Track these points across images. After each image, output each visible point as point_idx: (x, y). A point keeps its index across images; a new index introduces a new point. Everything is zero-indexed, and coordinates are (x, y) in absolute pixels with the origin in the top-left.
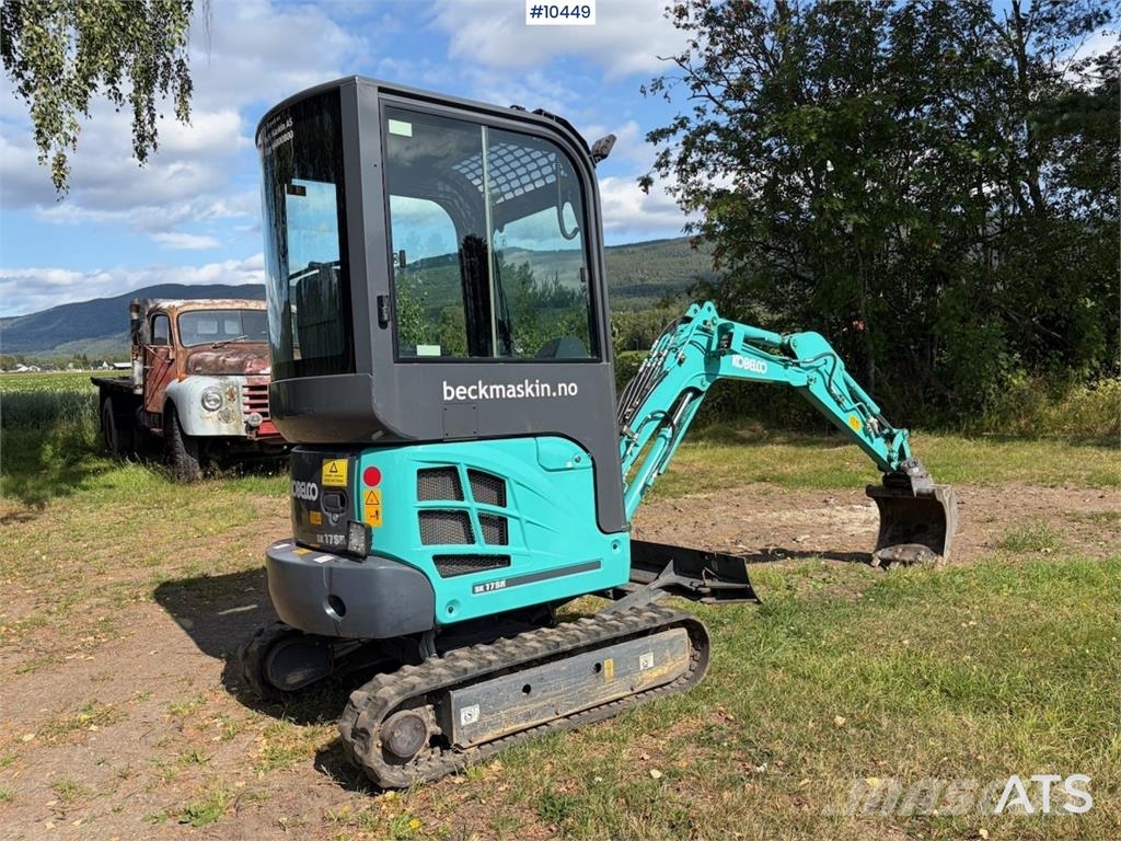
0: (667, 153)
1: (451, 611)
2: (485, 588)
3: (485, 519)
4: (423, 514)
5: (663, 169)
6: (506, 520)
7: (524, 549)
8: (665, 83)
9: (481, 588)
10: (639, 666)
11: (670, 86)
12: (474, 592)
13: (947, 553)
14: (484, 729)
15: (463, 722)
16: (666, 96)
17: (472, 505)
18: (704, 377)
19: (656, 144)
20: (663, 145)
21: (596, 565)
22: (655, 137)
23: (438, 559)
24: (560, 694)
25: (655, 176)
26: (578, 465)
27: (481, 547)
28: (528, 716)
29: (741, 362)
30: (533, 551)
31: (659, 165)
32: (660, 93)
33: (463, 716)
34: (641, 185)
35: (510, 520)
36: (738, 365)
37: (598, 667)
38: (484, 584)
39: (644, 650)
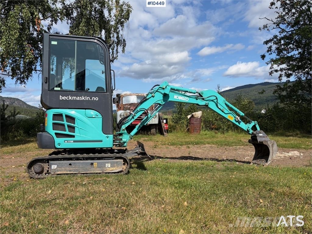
0: (270, 47)
1: (59, 145)
2: (68, 142)
3: (69, 126)
4: (54, 124)
5: (269, 52)
6: (75, 128)
7: (79, 135)
8: (268, 26)
9: (67, 142)
10: (105, 166)
11: (269, 26)
12: (65, 142)
13: (269, 162)
14: (58, 171)
15: (52, 168)
16: (268, 30)
17: (65, 123)
18: (163, 101)
19: (267, 45)
20: (269, 44)
21: (101, 141)
22: (266, 42)
23: (56, 134)
24: (80, 168)
25: (267, 55)
26: (97, 117)
27: (67, 132)
28: (70, 171)
29: (177, 97)
30: (81, 135)
31: (268, 51)
32: (266, 29)
33: (52, 167)
34: (261, 58)
35: (76, 127)
36: (176, 98)
37: (92, 164)
38: (67, 141)
39: (108, 163)
